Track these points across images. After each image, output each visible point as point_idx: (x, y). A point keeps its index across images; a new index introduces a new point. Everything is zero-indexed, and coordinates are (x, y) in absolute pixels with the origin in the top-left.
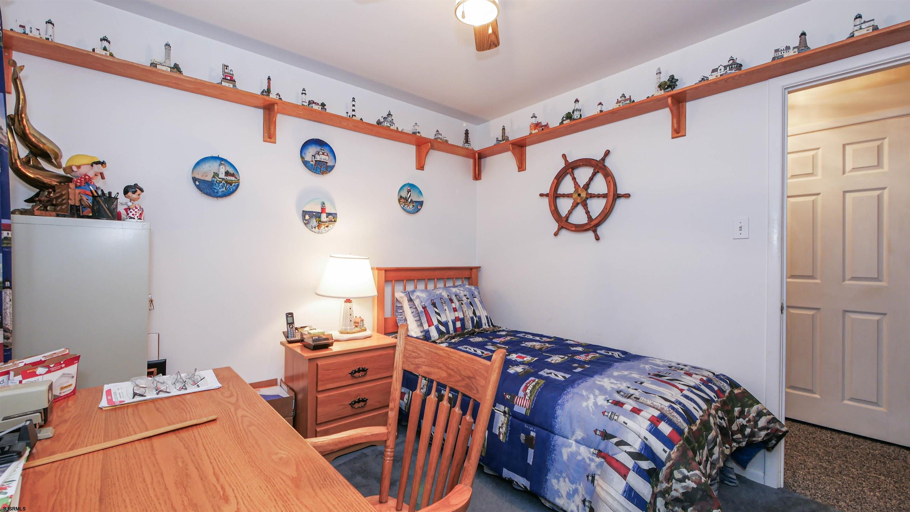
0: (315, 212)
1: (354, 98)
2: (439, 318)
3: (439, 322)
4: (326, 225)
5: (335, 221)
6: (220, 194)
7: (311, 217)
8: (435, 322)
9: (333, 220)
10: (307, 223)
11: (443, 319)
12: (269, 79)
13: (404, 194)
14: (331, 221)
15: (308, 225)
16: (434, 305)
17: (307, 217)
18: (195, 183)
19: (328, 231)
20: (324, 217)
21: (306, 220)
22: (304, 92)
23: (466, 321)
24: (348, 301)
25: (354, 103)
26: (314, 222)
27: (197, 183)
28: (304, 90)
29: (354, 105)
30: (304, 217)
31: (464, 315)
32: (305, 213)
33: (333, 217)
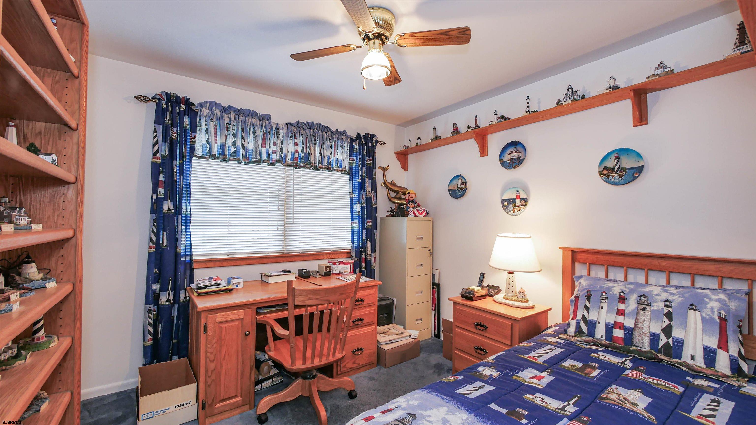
0: (512, 199)
1: (528, 96)
2: (586, 313)
3: (584, 318)
4: (518, 209)
5: (526, 205)
6: (458, 196)
7: (509, 203)
8: (579, 317)
9: (524, 204)
10: (505, 208)
11: (592, 316)
12: (476, 117)
13: (611, 163)
14: (523, 205)
15: (506, 210)
16: (588, 297)
17: (506, 204)
18: (449, 192)
19: (520, 214)
20: (518, 202)
21: (505, 206)
22: (496, 113)
23: (636, 334)
24: (510, 272)
25: (528, 101)
26: (511, 207)
27: (450, 192)
28: (496, 112)
29: (528, 103)
30: (503, 204)
31: (635, 325)
32: (503, 201)
33: (525, 201)
